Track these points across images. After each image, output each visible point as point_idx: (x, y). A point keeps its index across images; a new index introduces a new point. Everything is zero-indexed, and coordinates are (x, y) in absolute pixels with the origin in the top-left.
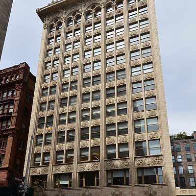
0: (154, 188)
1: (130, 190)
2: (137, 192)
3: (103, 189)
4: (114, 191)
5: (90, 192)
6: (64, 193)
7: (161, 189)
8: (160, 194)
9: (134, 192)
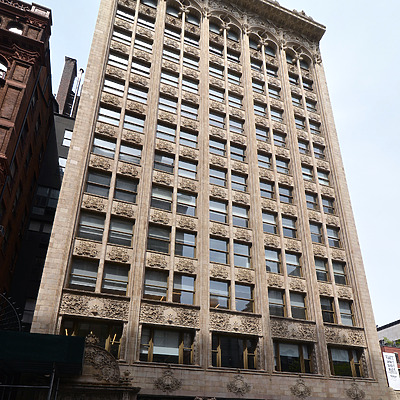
0: (361, 385)
1: (324, 385)
2: (336, 391)
3: (273, 378)
4: (295, 383)
5: (245, 380)
6: (179, 378)
7: (369, 388)
8: (370, 397)
9: (331, 390)
